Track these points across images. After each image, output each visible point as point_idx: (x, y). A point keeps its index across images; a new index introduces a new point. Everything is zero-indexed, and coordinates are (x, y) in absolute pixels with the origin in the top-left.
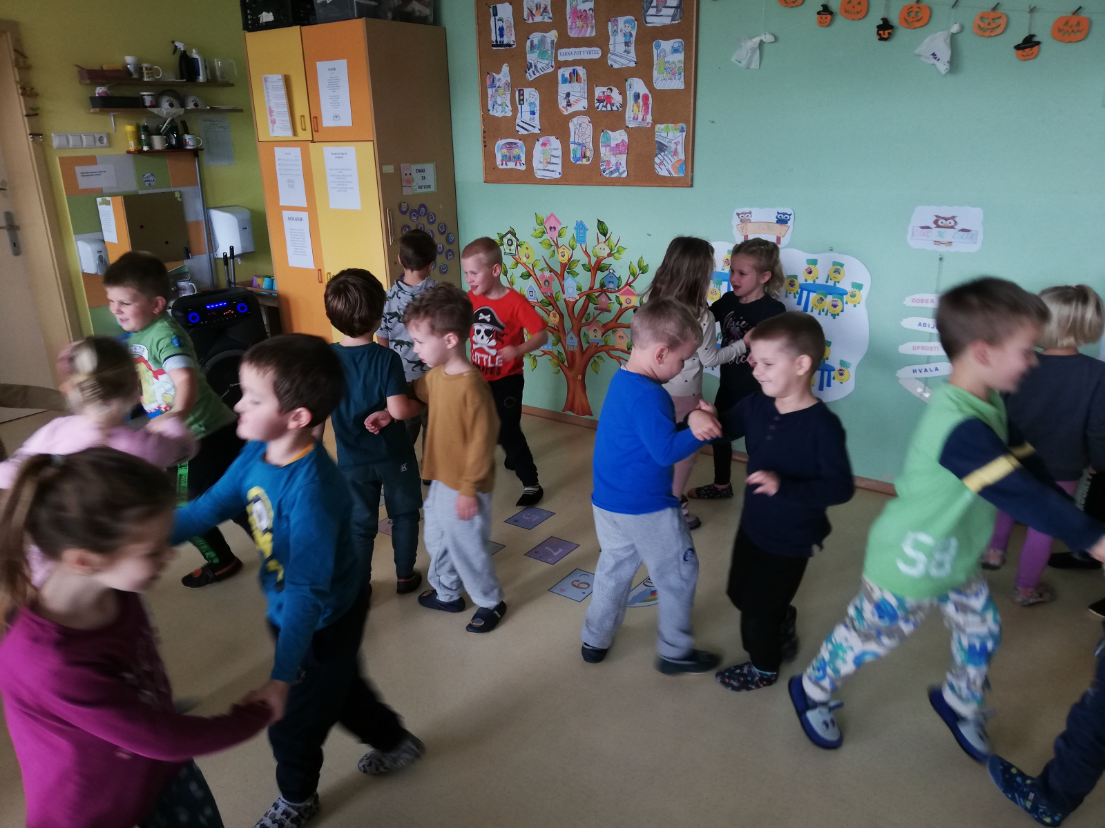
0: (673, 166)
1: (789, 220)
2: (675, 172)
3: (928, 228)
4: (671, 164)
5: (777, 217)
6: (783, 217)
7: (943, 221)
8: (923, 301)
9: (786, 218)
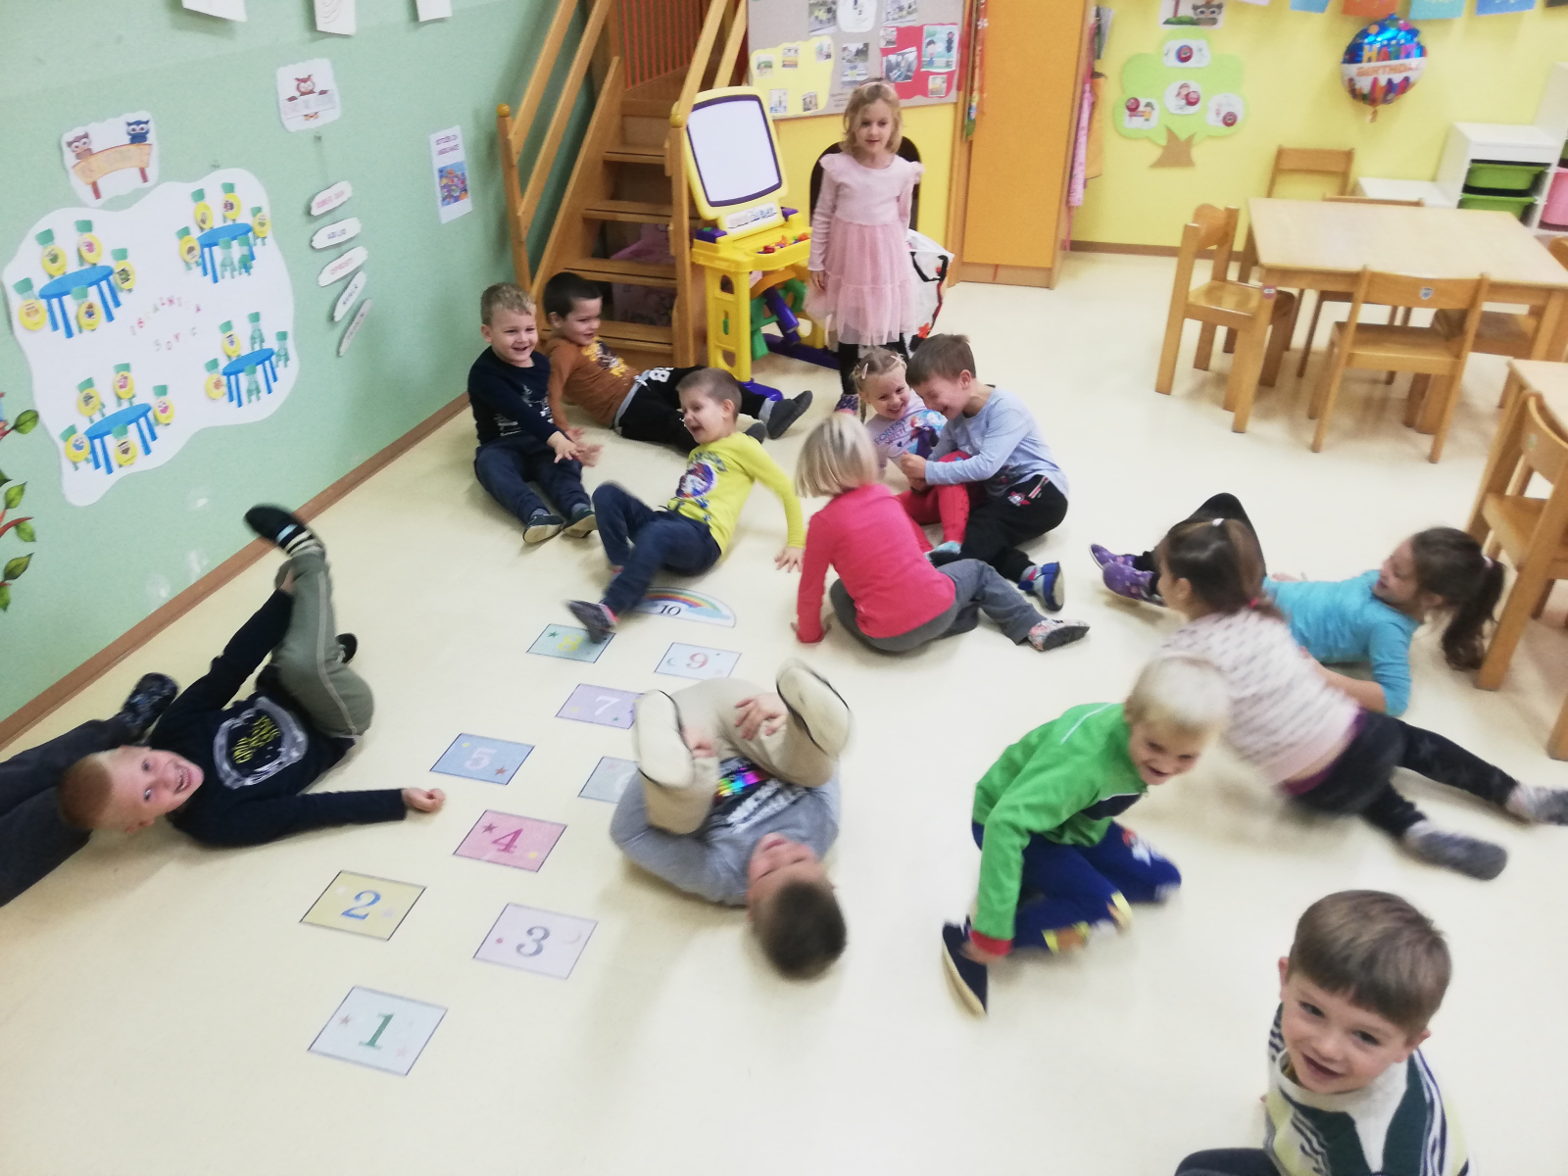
1: (147, 132)
3: (292, 99)
5: (129, 134)
6: (138, 128)
7: (302, 84)
8: (324, 203)
9: (142, 129)
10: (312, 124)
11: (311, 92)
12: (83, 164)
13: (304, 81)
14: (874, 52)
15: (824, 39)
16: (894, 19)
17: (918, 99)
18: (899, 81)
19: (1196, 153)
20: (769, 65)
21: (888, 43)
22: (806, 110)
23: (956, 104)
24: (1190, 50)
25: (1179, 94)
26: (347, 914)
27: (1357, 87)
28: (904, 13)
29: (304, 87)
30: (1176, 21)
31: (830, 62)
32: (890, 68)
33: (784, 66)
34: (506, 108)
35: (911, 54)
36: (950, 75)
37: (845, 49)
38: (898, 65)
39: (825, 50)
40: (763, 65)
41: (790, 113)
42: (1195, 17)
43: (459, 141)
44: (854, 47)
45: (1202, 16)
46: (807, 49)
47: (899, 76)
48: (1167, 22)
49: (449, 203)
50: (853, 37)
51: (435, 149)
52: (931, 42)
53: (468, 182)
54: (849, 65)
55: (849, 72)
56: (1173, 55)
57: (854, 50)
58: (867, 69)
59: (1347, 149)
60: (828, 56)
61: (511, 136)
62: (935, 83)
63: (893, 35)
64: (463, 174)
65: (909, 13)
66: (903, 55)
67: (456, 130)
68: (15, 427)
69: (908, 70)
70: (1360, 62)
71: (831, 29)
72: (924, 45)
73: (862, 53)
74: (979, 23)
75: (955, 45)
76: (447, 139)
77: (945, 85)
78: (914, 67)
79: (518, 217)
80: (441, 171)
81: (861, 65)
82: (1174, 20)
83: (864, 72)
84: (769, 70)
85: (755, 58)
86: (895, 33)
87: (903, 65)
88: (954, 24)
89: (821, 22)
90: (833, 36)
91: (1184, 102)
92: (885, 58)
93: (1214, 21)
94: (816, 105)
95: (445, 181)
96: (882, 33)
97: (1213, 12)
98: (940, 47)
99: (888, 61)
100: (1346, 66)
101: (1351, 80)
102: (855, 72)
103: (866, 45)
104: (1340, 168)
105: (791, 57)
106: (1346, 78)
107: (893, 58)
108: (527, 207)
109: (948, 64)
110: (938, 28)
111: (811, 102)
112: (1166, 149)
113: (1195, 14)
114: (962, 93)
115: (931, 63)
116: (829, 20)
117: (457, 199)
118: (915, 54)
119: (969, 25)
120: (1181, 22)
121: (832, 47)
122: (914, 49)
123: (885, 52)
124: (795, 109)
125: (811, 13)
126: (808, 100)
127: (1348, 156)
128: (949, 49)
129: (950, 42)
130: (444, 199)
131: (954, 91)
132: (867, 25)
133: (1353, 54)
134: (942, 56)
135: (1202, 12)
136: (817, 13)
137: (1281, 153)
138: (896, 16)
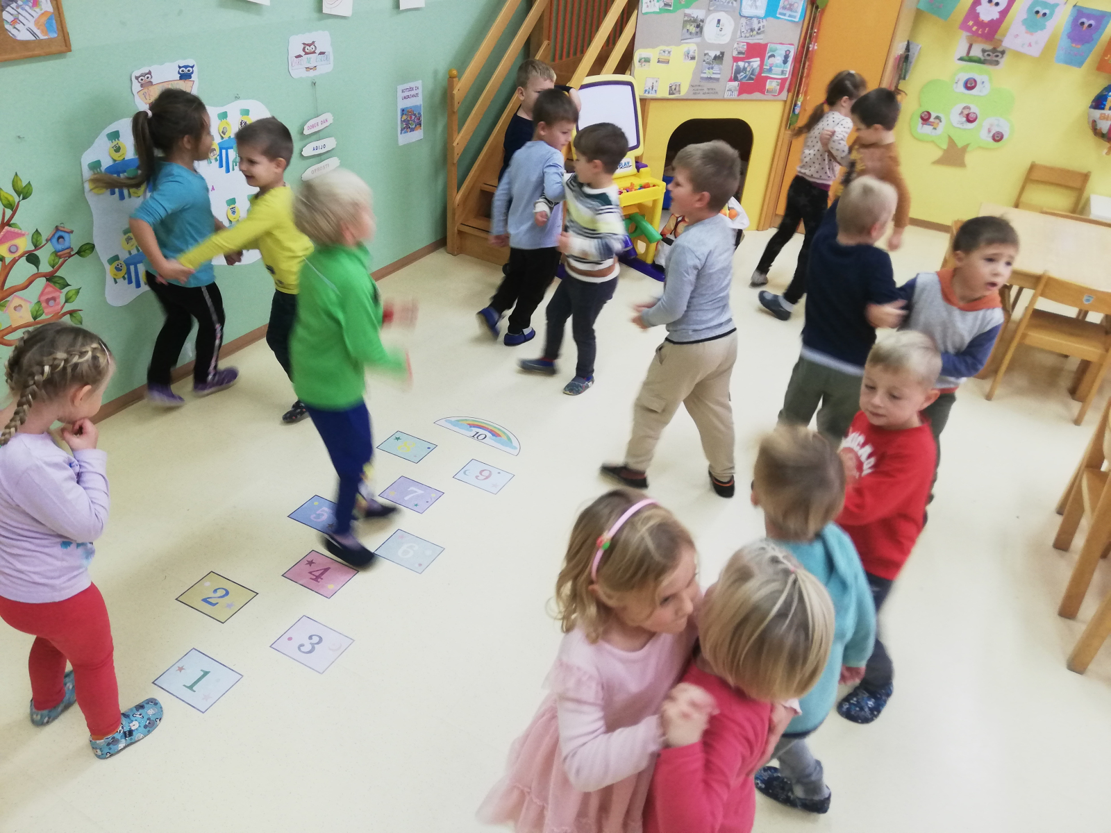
0: (37, 23)
1: (192, 73)
2: (42, 32)
3: (299, 56)
4: (32, 20)
6: (186, 71)
7: (307, 47)
8: (313, 126)
9: (189, 71)
10: (312, 73)
11: (314, 52)
12: (146, 90)
13: (310, 45)
14: (728, 59)
15: (692, 46)
16: (745, 37)
17: (757, 95)
18: (744, 81)
19: (969, 158)
20: (647, 60)
21: (739, 53)
22: (670, 94)
23: (785, 102)
24: (975, 81)
25: (962, 113)
26: (205, 600)
27: (1098, 128)
28: (755, 33)
29: (309, 48)
30: (968, 59)
31: (693, 63)
32: (738, 71)
33: (659, 62)
34: (455, 72)
35: (756, 63)
36: (784, 81)
37: (705, 55)
38: (745, 69)
39: (691, 54)
40: (643, 60)
41: (659, 95)
42: (983, 58)
43: (420, 91)
44: (712, 54)
45: (988, 58)
46: (678, 52)
47: (745, 77)
48: (961, 59)
49: (405, 133)
50: (712, 46)
51: (400, 95)
52: (773, 56)
53: (422, 119)
54: (708, 66)
55: (707, 71)
56: (961, 84)
57: (713, 56)
58: (720, 70)
59: (1085, 171)
60: (693, 58)
61: (455, 92)
62: (772, 85)
63: (743, 48)
64: (420, 114)
65: (758, 33)
66: (749, 63)
67: (419, 83)
68: (78, 253)
69: (752, 74)
70: (1103, 109)
71: (698, 40)
72: (767, 57)
73: (719, 58)
74: (810, 46)
75: (790, 60)
76: (411, 89)
77: (778, 87)
78: (757, 71)
79: (453, 147)
80: (403, 110)
81: (716, 68)
82: (967, 58)
83: (719, 72)
84: (648, 64)
85: (638, 54)
86: (745, 47)
87: (748, 69)
88: (792, 45)
89: (691, 33)
90: (698, 44)
91: (965, 119)
92: (735, 64)
93: (997, 63)
94: (679, 91)
95: (405, 117)
96: (736, 45)
97: (997, 56)
98: (778, 60)
99: (738, 66)
100: (1092, 110)
101: (1094, 122)
102: (711, 71)
103: (722, 53)
104: (1077, 184)
105: (665, 56)
106: (1091, 120)
107: (741, 64)
108: (460, 140)
109: (783, 72)
110: (779, 46)
111: (675, 89)
112: (946, 152)
113: (983, 55)
114: (790, 94)
115: (770, 70)
116: (697, 33)
117: (412, 130)
118: (759, 63)
119: (803, 46)
120: (971, 60)
121: (696, 52)
122: (758, 59)
123: (736, 59)
124: (663, 92)
125: (684, 27)
126: (673, 87)
127: (1085, 177)
128: (785, 62)
129: (786, 57)
130: (402, 130)
131: (785, 92)
132: (725, 38)
133: (1099, 103)
134: (780, 67)
135: (989, 55)
136: (688, 27)
137: (1033, 167)
138: (748, 35)
